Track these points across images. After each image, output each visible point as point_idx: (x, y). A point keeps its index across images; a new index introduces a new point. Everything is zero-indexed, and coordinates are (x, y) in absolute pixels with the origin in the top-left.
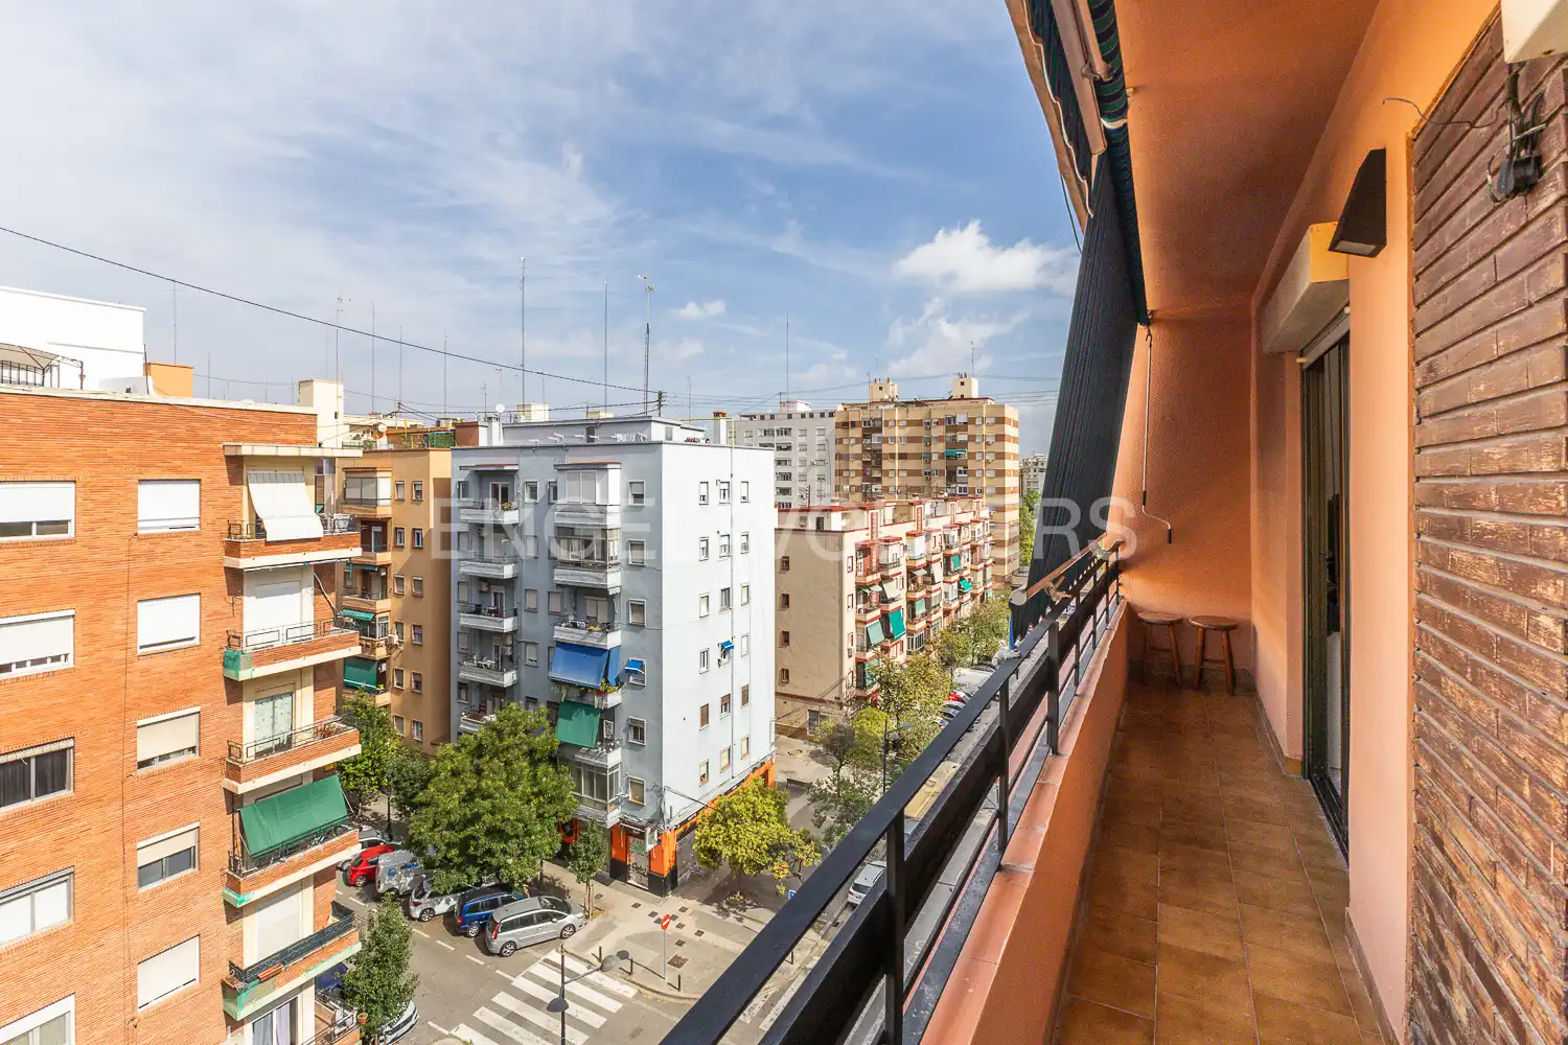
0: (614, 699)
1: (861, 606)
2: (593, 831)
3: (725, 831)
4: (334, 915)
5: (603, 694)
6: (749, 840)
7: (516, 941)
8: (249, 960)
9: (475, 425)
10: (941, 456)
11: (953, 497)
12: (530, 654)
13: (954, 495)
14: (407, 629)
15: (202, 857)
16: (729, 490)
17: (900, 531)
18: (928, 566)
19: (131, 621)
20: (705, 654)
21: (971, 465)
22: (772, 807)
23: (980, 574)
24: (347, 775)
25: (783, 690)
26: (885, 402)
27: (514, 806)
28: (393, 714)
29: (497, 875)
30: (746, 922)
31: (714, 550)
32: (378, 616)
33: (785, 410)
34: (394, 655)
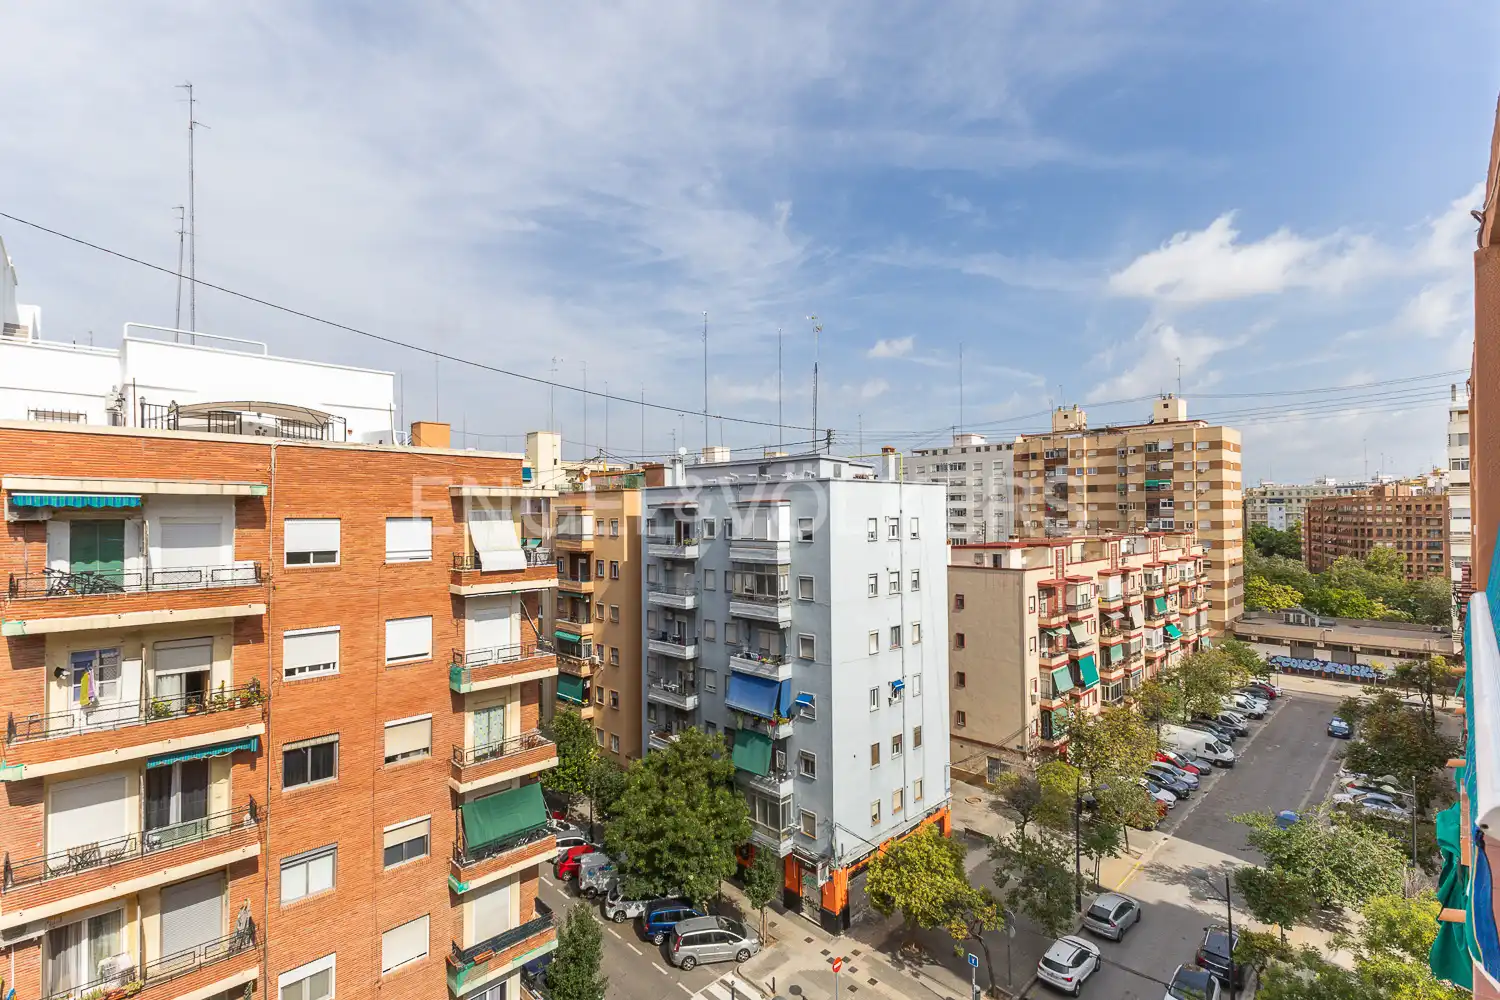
0: (785, 730)
1: (1045, 650)
2: (768, 860)
3: (898, 877)
4: (537, 910)
5: (776, 724)
6: (924, 892)
7: (695, 955)
8: (469, 941)
9: (661, 468)
10: (1140, 487)
11: (1154, 532)
12: (709, 681)
13: (1157, 530)
14: (606, 651)
15: (433, 845)
16: (898, 526)
17: (1091, 569)
18: (1125, 609)
19: (381, 636)
20: (874, 692)
21: (1178, 497)
22: (948, 859)
23: (1192, 621)
24: (558, 778)
25: (959, 733)
26: (1071, 431)
27: (694, 826)
28: (595, 727)
29: (680, 888)
30: (922, 979)
31: (884, 586)
32: (583, 638)
33: (958, 444)
34: (596, 673)
